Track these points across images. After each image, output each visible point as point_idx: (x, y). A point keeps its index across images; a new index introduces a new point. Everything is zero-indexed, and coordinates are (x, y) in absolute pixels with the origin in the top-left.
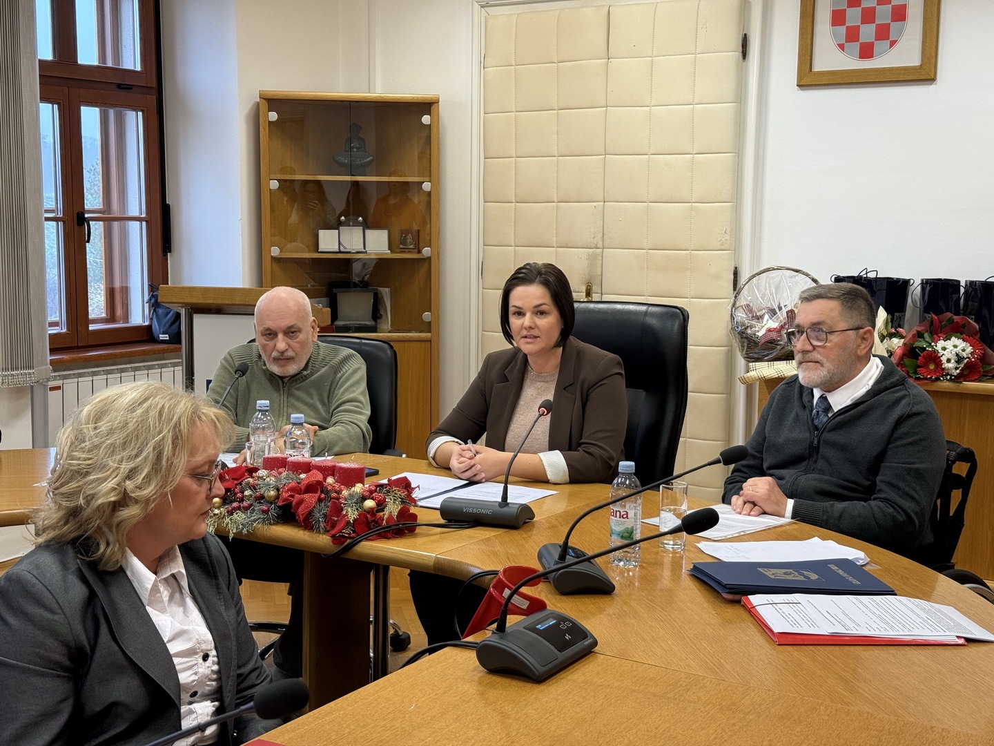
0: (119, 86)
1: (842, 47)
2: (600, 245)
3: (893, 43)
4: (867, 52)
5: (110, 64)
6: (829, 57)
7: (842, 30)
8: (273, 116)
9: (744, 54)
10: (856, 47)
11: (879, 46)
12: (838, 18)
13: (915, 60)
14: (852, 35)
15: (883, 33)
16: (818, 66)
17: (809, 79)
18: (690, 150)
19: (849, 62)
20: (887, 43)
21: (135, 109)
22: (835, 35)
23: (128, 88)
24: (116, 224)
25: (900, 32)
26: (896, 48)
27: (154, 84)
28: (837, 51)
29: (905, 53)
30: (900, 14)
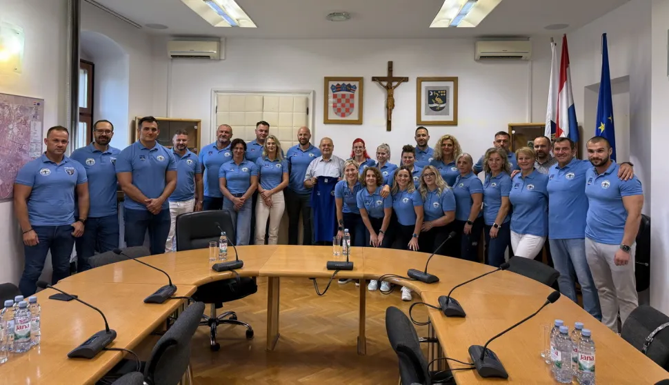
1: (336, 113)
3: (350, 113)
4: (343, 115)
6: (333, 116)
7: (336, 109)
9: (308, 113)
10: (340, 114)
11: (347, 114)
12: (335, 106)
13: (356, 118)
14: (339, 110)
15: (347, 110)
16: (330, 118)
19: (338, 118)
21: (86, 122)
22: (334, 110)
25: (353, 111)
26: (352, 114)
27: (90, 113)
28: (335, 114)
29: (354, 116)
30: (352, 106)
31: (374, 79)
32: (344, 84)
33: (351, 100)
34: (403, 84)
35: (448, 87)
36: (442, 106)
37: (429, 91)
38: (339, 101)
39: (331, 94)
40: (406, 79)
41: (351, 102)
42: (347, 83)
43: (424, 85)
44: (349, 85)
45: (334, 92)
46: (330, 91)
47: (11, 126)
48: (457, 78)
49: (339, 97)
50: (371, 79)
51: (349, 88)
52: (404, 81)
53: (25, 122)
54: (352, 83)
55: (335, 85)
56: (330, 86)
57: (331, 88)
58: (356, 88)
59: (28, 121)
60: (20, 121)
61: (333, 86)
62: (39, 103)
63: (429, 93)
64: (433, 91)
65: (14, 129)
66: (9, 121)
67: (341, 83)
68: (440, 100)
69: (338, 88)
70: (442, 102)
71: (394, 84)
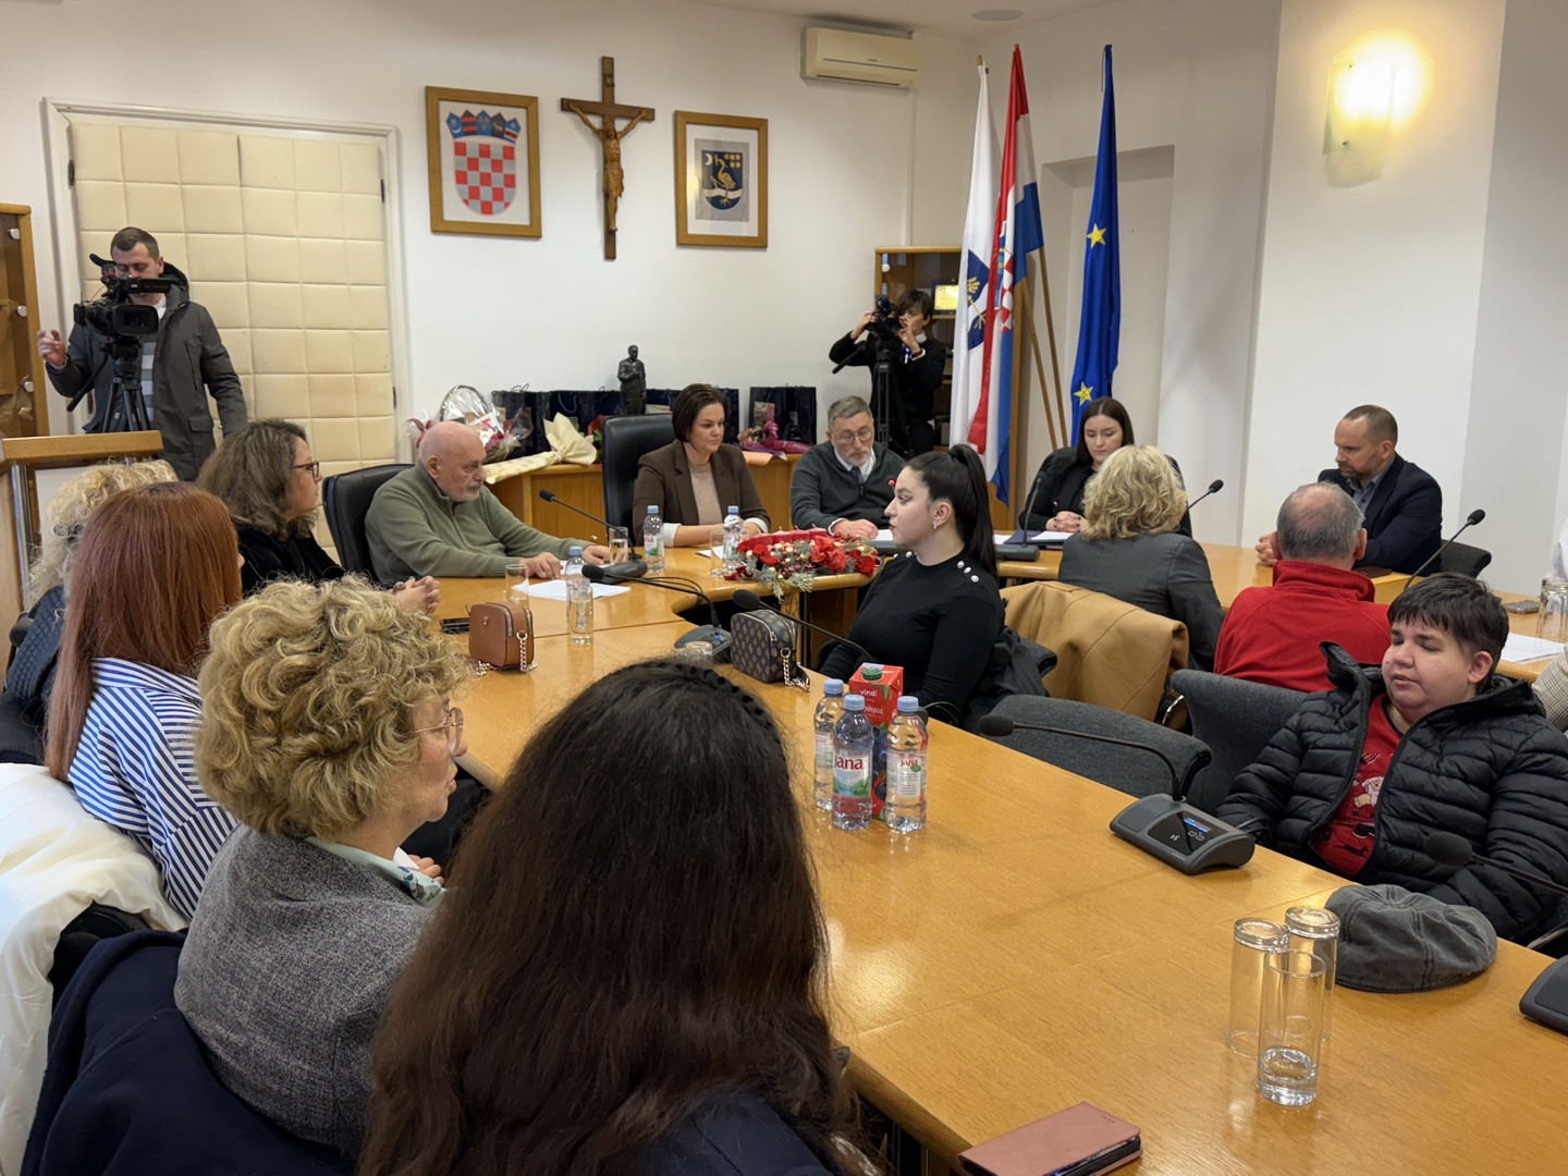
1: (466, 202)
3: (507, 205)
4: (487, 209)
6: (456, 209)
7: (465, 188)
9: (384, 197)
10: (477, 204)
11: (496, 205)
12: (461, 178)
13: (524, 220)
14: (474, 193)
15: (498, 195)
16: (447, 217)
17: (440, 226)
19: (473, 216)
20: (502, 204)
22: (460, 192)
25: (512, 196)
26: (510, 208)
28: (463, 206)
29: (517, 214)
30: (510, 181)
31: (567, 105)
32: (483, 114)
33: (506, 163)
34: (642, 127)
35: (746, 145)
36: (732, 195)
37: (704, 152)
38: (473, 164)
39: (447, 142)
40: (647, 115)
41: (507, 171)
42: (492, 111)
43: (694, 133)
44: (499, 117)
45: (455, 136)
46: (444, 129)
48: (766, 120)
49: (473, 152)
50: (556, 105)
51: (500, 128)
52: (644, 119)
54: (508, 113)
55: (460, 114)
56: (444, 116)
57: (448, 121)
58: (518, 129)
61: (452, 116)
63: (705, 159)
64: (713, 154)
67: (475, 109)
68: (729, 178)
69: (467, 126)
70: (733, 185)
71: (620, 125)
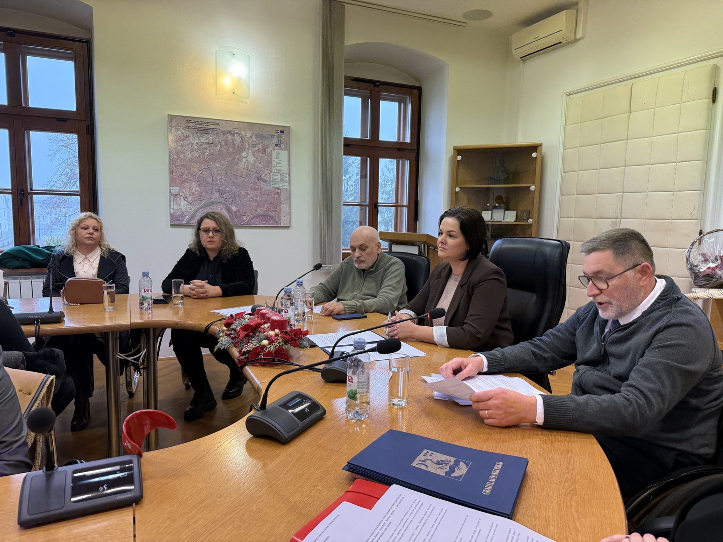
0: (399, 149)
2: (619, 217)
5: (401, 141)
8: (459, 158)
9: (714, 101)
18: (674, 160)
21: (407, 160)
23: (403, 150)
24: (399, 208)
27: (415, 148)
47: (244, 154)
53: (264, 150)
59: (269, 150)
60: (257, 148)
62: (283, 131)
65: (248, 158)
66: (241, 149)
